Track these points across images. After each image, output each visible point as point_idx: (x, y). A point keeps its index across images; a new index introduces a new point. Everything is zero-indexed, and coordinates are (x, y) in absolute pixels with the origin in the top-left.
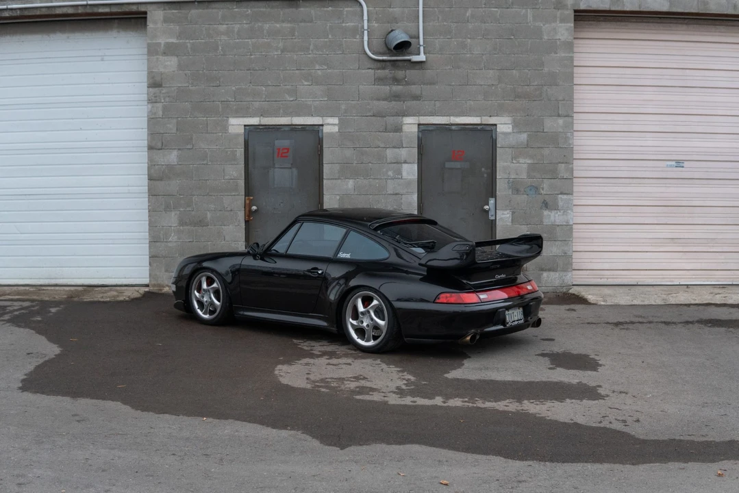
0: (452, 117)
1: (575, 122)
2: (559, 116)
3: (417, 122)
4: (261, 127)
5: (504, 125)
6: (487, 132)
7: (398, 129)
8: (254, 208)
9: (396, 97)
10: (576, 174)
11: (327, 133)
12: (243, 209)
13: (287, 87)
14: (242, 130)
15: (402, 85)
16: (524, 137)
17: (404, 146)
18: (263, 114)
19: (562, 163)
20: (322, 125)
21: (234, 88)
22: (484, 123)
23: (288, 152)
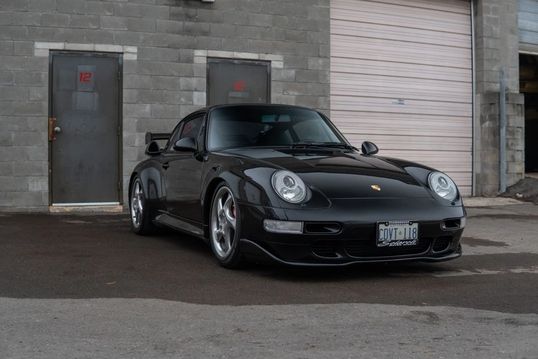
0: (235, 53)
1: (331, 64)
2: (319, 56)
3: (206, 55)
4: (65, 52)
5: (277, 62)
6: (263, 67)
7: (190, 60)
8: (57, 129)
9: (188, 32)
10: (332, 107)
11: (127, 60)
12: (47, 130)
13: (92, 16)
14: (46, 54)
15: (194, 21)
16: (292, 73)
17: (195, 76)
18: (67, 40)
19: (322, 96)
20: (122, 53)
21: (40, 14)
22: (261, 59)
23: (90, 77)
